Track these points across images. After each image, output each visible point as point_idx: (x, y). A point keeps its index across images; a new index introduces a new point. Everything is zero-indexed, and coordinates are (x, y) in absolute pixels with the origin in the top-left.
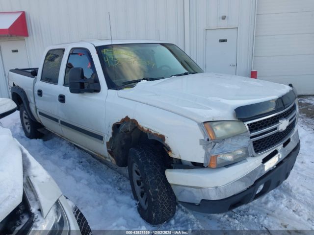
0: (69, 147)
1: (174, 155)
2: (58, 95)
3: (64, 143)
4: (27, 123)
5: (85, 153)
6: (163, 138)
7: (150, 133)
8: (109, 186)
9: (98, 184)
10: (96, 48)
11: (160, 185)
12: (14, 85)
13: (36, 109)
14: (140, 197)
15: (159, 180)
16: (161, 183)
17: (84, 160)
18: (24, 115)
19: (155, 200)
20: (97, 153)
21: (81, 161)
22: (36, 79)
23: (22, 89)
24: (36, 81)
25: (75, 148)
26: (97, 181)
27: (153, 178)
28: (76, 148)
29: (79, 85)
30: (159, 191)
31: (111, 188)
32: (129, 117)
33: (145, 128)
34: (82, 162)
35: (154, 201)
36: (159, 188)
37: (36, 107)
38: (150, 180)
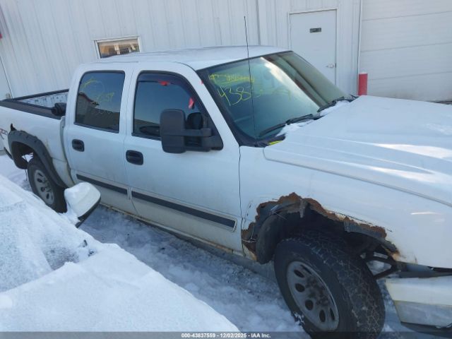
0: (131, 223)
1: (405, 258)
2: (126, 151)
3: (119, 217)
4: (42, 189)
5: (162, 232)
6: (381, 232)
7: (352, 223)
8: (232, 289)
9: (213, 287)
10: (199, 73)
11: (367, 300)
12: (13, 128)
13: (69, 169)
14: (306, 309)
15: (364, 293)
16: (369, 297)
17: (165, 244)
18: (36, 177)
19: (362, 324)
20: (209, 241)
21: (161, 247)
22: (64, 120)
23: (35, 137)
24: (64, 124)
25: (140, 225)
26: (209, 284)
27: (356, 290)
28: (144, 226)
29: (182, 139)
30: (367, 309)
31: (237, 291)
32: (299, 194)
33: (338, 215)
34: (163, 249)
35: (361, 326)
36: (367, 305)
37: (68, 165)
38: (352, 294)
